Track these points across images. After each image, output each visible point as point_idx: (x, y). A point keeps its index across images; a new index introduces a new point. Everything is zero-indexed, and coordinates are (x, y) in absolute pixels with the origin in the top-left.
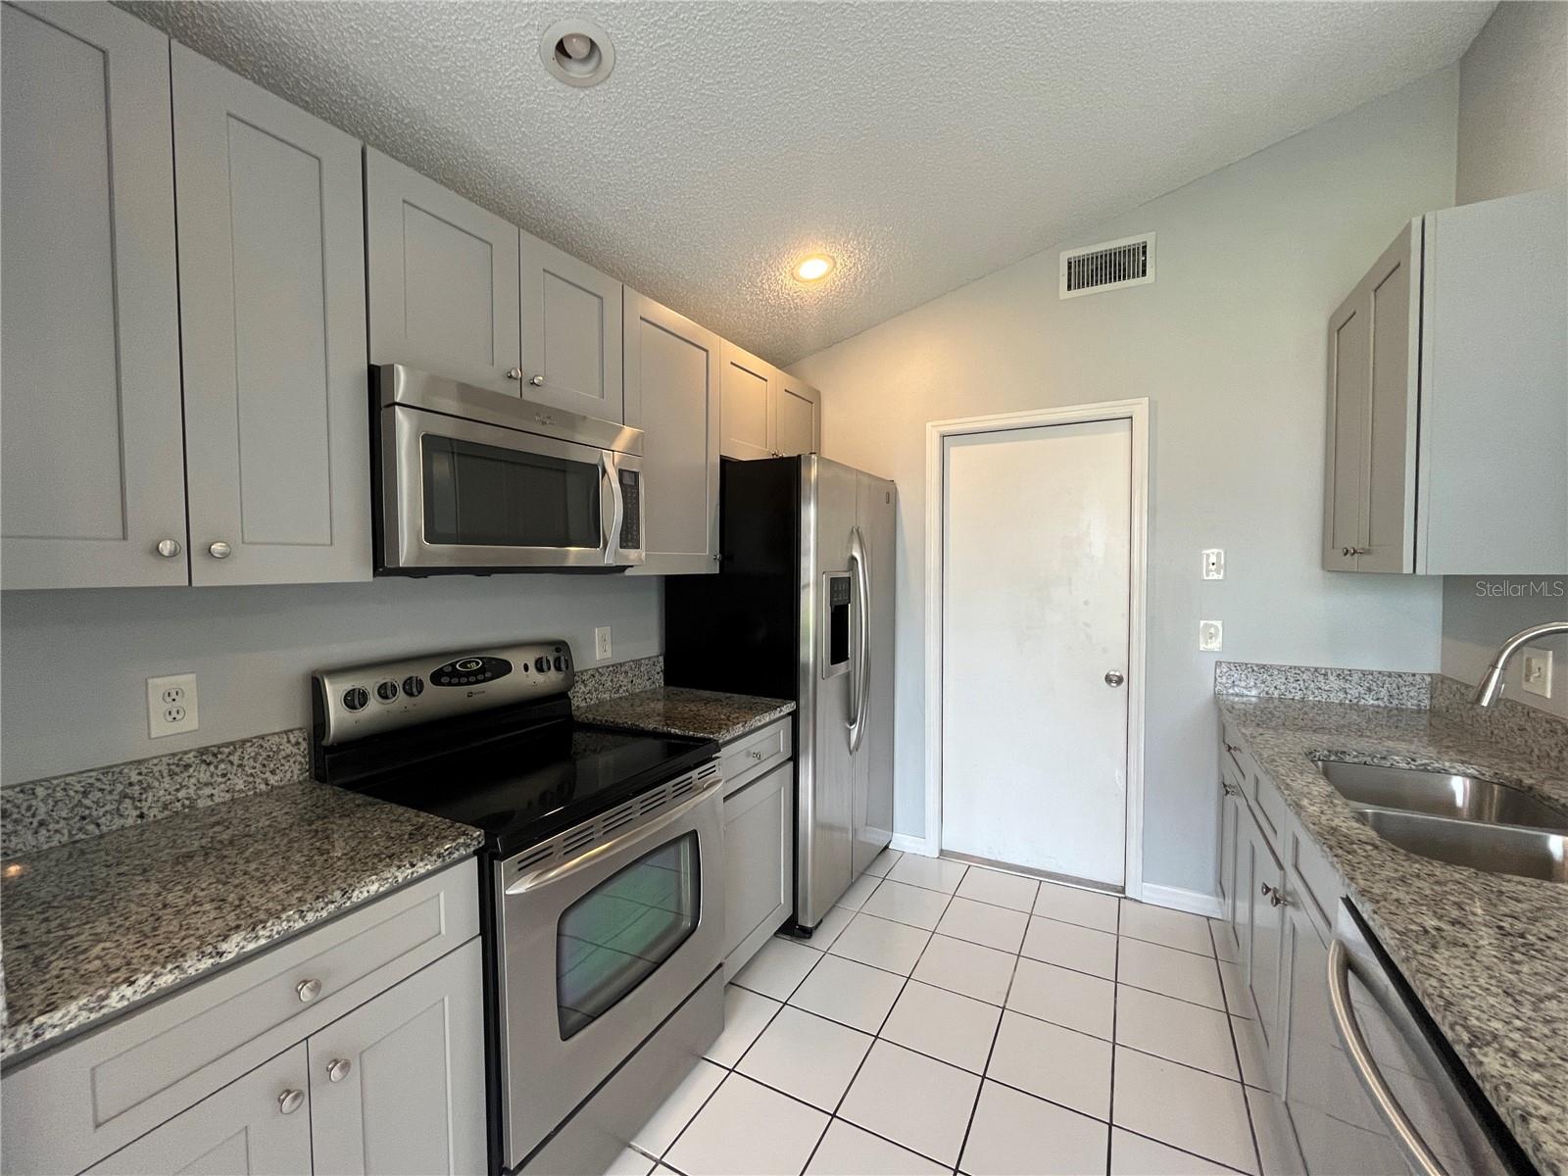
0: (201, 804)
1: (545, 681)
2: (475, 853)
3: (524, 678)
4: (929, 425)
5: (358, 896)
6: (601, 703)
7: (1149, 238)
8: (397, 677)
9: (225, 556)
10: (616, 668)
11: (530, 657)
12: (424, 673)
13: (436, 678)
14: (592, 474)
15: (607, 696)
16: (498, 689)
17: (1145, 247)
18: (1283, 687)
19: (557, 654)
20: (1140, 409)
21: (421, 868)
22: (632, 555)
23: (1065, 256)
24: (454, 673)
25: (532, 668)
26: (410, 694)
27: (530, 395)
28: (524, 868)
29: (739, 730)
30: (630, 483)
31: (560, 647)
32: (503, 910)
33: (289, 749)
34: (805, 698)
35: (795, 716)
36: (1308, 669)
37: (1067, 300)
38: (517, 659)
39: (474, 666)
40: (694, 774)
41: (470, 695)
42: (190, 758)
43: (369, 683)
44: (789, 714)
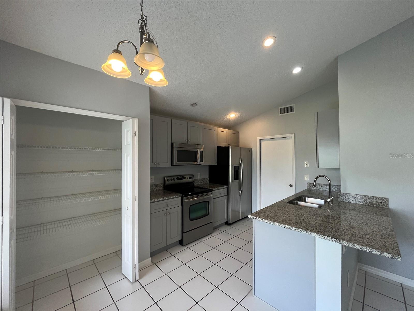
0: (154, 190)
1: (191, 180)
2: (181, 196)
3: (187, 180)
4: (257, 138)
5: (171, 197)
6: (198, 184)
7: (294, 105)
8: (173, 178)
9: (159, 164)
10: (201, 179)
11: (188, 177)
12: (175, 178)
13: (177, 179)
14: (196, 152)
15: (199, 183)
16: (184, 181)
17: (293, 106)
18: (319, 188)
19: (192, 176)
20: (293, 135)
21: (176, 196)
22: (202, 163)
23: (280, 108)
24: (179, 178)
25: (188, 178)
26: (174, 180)
27: (189, 143)
28: (186, 199)
29: (217, 188)
30: (201, 153)
31: (192, 175)
32: (184, 203)
33: (161, 186)
34: (230, 186)
35: (228, 188)
36: (323, 184)
37: (280, 116)
38: (187, 177)
39: (181, 177)
40: (208, 193)
41: (181, 181)
42: (153, 185)
43: (170, 178)
44: (227, 188)
